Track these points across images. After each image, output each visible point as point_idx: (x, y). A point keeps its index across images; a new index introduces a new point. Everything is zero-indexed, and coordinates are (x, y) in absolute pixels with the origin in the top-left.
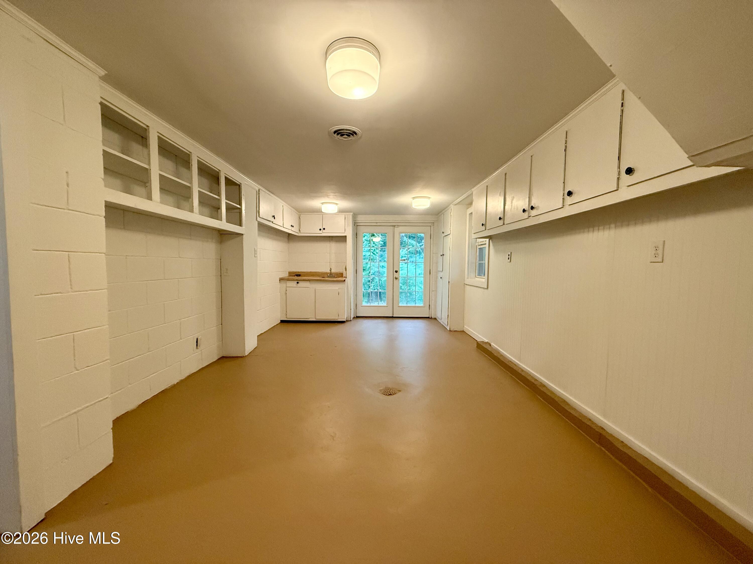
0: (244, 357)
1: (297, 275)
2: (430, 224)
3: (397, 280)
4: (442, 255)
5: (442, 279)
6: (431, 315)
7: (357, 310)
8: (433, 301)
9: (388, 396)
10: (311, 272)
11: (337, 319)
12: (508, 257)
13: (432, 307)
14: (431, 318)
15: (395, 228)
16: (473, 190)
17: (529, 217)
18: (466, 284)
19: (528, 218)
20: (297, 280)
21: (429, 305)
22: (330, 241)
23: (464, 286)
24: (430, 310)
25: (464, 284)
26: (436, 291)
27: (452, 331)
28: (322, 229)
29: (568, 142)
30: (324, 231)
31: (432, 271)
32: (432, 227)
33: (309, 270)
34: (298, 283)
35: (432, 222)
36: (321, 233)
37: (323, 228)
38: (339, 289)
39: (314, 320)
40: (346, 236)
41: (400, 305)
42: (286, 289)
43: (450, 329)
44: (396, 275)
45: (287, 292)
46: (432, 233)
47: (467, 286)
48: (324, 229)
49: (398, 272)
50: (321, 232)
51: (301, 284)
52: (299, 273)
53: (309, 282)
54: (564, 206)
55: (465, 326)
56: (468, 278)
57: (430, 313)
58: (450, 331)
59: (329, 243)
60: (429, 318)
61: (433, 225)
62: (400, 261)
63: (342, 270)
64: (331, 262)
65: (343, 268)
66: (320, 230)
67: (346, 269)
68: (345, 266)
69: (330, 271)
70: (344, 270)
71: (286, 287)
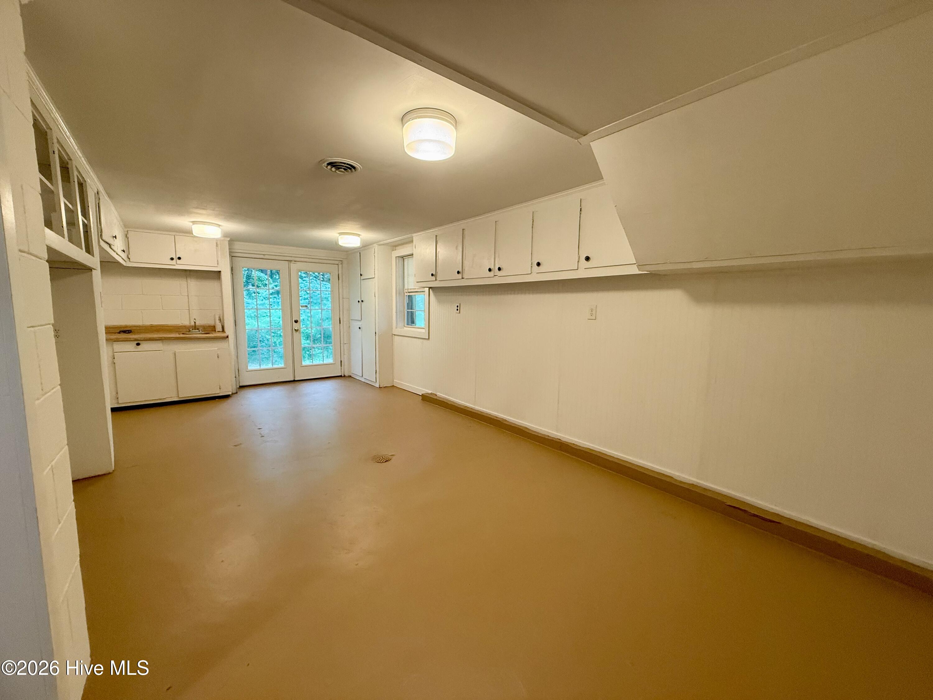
0: (110, 473)
1: (124, 332)
2: (337, 262)
3: (298, 333)
4: (360, 301)
5: (361, 329)
6: (344, 372)
7: (240, 376)
8: (346, 356)
9: (385, 463)
10: (152, 326)
11: (219, 393)
12: (457, 308)
13: (345, 363)
14: (344, 376)
15: (291, 264)
16: (414, 235)
17: (495, 276)
18: (394, 335)
19: (493, 277)
20: (136, 340)
21: (341, 361)
22: (187, 278)
23: (392, 336)
24: (342, 367)
25: (393, 334)
26: (349, 343)
27: (382, 387)
28: (174, 257)
29: (534, 222)
30: (179, 261)
31: (343, 319)
32: (340, 266)
33: (148, 322)
34: (138, 344)
35: (340, 259)
36: (175, 265)
37: (177, 257)
38: (218, 349)
39: (176, 399)
40: (220, 271)
41: (304, 363)
42: (114, 355)
43: (380, 386)
44: (296, 326)
45: (115, 361)
46: (340, 272)
47: (396, 337)
48: (179, 258)
49: (298, 322)
50: (173, 262)
51: (145, 346)
52: (128, 327)
53: (160, 341)
54: (532, 273)
55: (395, 380)
56: (396, 328)
57: (342, 370)
58: (380, 388)
59: (185, 280)
60: (341, 376)
61: (342, 264)
62: (300, 308)
63: (215, 322)
64: (190, 309)
65: (217, 318)
66: (172, 259)
67: (220, 320)
68: (219, 316)
69: (195, 322)
70: (218, 322)
71: (114, 352)
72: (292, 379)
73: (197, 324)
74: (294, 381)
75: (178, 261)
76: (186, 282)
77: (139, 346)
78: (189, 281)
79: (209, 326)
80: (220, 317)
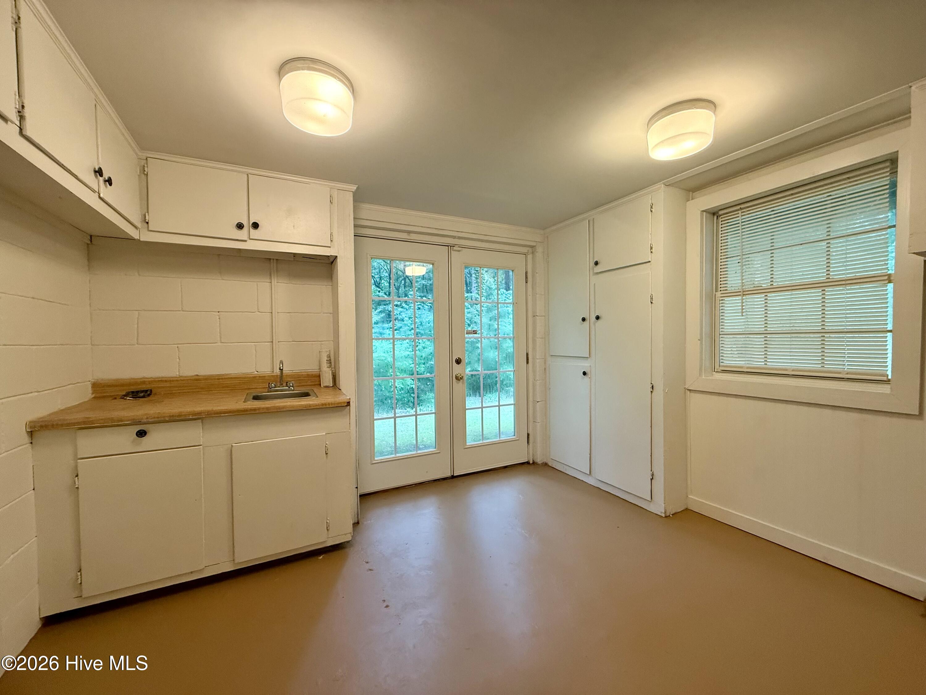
1: (136, 394)
2: (525, 250)
3: (459, 382)
4: (589, 318)
5: (588, 375)
6: (534, 457)
7: (361, 477)
8: (538, 425)
10: (197, 379)
13: (537, 437)
14: (535, 464)
15: (452, 251)
18: (691, 391)
20: (135, 422)
21: (528, 435)
22: (270, 275)
23: (686, 394)
24: (531, 447)
25: (686, 389)
26: (547, 401)
27: (669, 516)
28: (245, 223)
30: (254, 233)
31: (533, 354)
32: (530, 257)
34: (141, 434)
36: (245, 241)
37: (251, 222)
38: (327, 434)
39: (228, 568)
40: (334, 257)
41: (469, 442)
42: (76, 467)
43: (664, 511)
44: (457, 369)
45: (80, 481)
46: (529, 268)
47: (693, 394)
48: (256, 226)
49: (461, 362)
50: (243, 234)
51: (161, 436)
52: (144, 383)
53: (196, 422)
55: (691, 497)
56: (700, 374)
57: (531, 454)
58: (665, 517)
59: (269, 278)
60: (528, 463)
61: (533, 253)
62: (466, 336)
63: (320, 366)
64: (274, 341)
65: (325, 359)
66: (240, 226)
67: (329, 361)
68: (328, 353)
69: (281, 370)
70: (325, 366)
71: (77, 458)
72: (449, 474)
73: (286, 370)
74: (453, 477)
75: (252, 231)
76: (268, 284)
77: (144, 439)
78: (274, 281)
79: (308, 376)
80: (329, 356)
